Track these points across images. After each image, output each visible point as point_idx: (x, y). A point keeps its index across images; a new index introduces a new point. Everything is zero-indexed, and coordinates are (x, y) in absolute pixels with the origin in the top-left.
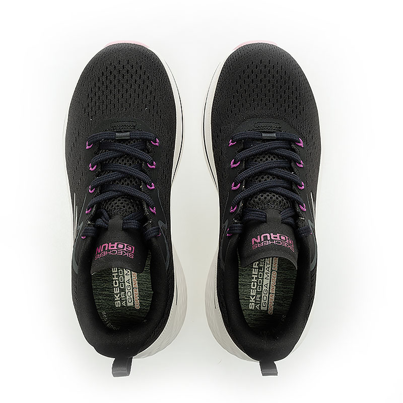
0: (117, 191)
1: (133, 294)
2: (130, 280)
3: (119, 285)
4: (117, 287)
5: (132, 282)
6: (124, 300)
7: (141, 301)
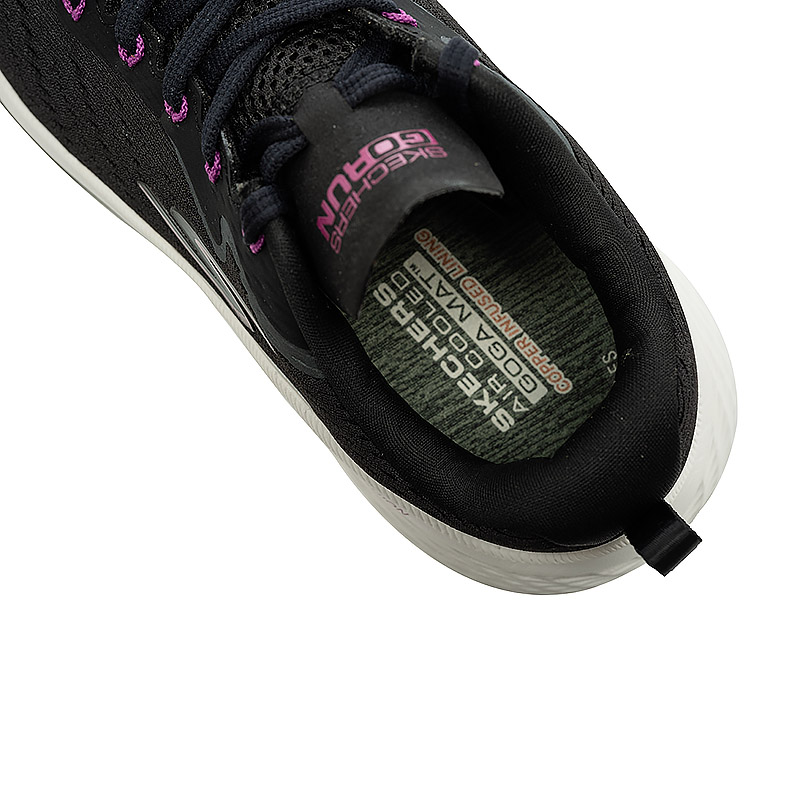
0: (252, 41)
1: (524, 360)
2: (486, 328)
3: (465, 364)
4: (464, 375)
5: (494, 328)
6: (511, 398)
7: (561, 361)
